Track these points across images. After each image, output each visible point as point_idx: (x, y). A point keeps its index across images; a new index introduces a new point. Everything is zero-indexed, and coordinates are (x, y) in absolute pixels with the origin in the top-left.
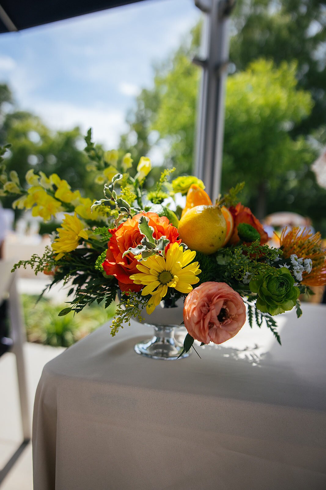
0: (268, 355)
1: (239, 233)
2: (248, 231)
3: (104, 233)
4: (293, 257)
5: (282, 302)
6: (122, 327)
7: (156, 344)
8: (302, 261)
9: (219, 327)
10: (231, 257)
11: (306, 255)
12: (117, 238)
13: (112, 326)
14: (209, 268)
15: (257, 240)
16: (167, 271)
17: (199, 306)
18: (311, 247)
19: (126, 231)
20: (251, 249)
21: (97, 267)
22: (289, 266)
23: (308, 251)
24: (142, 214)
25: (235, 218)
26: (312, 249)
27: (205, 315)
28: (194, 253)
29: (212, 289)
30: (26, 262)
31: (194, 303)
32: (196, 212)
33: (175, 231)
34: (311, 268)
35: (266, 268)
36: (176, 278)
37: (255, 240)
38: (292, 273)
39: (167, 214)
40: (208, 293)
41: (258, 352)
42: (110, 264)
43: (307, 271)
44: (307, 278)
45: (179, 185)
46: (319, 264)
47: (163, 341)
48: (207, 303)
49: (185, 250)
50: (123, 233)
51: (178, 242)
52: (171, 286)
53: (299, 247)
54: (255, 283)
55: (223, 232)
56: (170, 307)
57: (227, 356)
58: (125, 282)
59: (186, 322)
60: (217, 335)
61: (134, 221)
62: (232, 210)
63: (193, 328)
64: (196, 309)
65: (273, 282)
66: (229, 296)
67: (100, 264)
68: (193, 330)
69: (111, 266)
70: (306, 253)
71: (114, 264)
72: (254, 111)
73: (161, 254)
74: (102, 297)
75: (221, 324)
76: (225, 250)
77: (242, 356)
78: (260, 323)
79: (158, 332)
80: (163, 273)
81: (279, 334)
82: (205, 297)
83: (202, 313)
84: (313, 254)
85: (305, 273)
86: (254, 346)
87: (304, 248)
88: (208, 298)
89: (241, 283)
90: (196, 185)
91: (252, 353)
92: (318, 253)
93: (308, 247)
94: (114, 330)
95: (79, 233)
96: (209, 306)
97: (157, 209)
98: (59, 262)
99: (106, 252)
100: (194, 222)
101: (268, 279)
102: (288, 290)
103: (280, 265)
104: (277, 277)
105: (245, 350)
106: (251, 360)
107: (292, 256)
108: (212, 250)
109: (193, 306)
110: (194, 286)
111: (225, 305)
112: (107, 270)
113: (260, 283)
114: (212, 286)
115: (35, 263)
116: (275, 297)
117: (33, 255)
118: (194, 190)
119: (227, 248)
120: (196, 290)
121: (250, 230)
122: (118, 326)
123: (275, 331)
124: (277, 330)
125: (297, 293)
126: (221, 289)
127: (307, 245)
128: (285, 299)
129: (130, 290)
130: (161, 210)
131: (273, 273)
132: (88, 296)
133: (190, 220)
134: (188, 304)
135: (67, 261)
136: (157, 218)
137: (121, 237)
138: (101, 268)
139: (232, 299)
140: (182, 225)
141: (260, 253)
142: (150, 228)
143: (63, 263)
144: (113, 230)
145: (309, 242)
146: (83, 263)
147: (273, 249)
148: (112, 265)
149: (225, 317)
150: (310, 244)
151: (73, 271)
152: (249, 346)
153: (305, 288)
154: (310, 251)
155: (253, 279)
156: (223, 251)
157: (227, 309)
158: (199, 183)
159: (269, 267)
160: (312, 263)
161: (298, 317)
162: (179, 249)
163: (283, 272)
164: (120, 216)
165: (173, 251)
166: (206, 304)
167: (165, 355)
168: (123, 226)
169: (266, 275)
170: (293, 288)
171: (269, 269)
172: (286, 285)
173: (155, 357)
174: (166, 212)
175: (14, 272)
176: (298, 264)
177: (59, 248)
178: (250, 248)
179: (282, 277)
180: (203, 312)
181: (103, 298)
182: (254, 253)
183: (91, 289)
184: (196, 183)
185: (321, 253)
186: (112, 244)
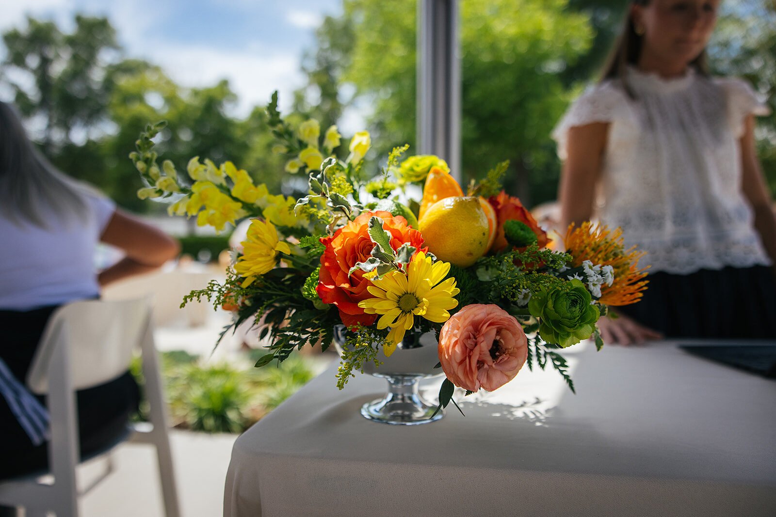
0: (556, 410)
1: (506, 234)
2: (519, 231)
3: (313, 244)
4: (587, 264)
5: (576, 327)
6: (353, 375)
7: (393, 403)
8: (599, 269)
9: (492, 366)
10: (498, 269)
11: (604, 260)
12: (336, 250)
13: (338, 375)
14: (468, 287)
15: (534, 243)
16: (410, 294)
17: (462, 338)
18: (610, 249)
19: (347, 239)
20: (526, 256)
21: (306, 293)
22: (582, 277)
23: (606, 255)
24: (368, 214)
25: (498, 212)
26: (611, 252)
27: (471, 350)
28: (448, 265)
29: (478, 314)
30: (201, 292)
31: (455, 335)
32: (444, 207)
33: (417, 235)
34: (613, 278)
35: (551, 281)
36: (425, 301)
37: (531, 243)
38: (587, 286)
39: (401, 213)
40: (474, 319)
41: (542, 408)
42: (327, 288)
43: (607, 283)
44: (607, 294)
45: (412, 170)
46: (623, 273)
47: (403, 399)
48: (472, 334)
49: (433, 262)
50: (343, 242)
51: (424, 251)
52: (419, 314)
53: (593, 250)
54: (536, 304)
55: (484, 234)
56: (411, 347)
57: (498, 415)
58: (351, 312)
59: (445, 363)
60: (488, 378)
61: (358, 225)
62: (493, 202)
63: (456, 370)
64: (458, 342)
65: (561, 299)
66: (502, 321)
67: (311, 289)
68: (456, 373)
69: (328, 290)
70: (603, 258)
71: (332, 287)
72: (503, 45)
73: (402, 269)
74: (316, 337)
75: (494, 362)
76: (488, 260)
77: (519, 413)
78: (543, 363)
79: (394, 386)
80: (404, 296)
81: (570, 378)
82: (470, 325)
83: (466, 348)
84: (614, 259)
85: (603, 286)
86: (534, 401)
87: (600, 252)
88: (473, 326)
89: (514, 306)
90: (437, 168)
91: (533, 410)
92: (620, 257)
93: (606, 250)
94: (341, 380)
95: (275, 246)
96: (476, 338)
97: (386, 205)
98: (248, 290)
99: (317, 271)
100: (442, 223)
101: (554, 296)
102: (584, 310)
103: (568, 277)
104: (567, 293)
105: (522, 406)
106: (532, 419)
107: (585, 263)
108: (469, 260)
109: (454, 340)
110: (452, 312)
111: (498, 335)
112: (324, 296)
113: (543, 303)
114: (478, 309)
115: (212, 292)
116: (566, 321)
117: (210, 282)
118: (436, 176)
119: (491, 256)
120: (456, 317)
121: (522, 229)
122: (347, 374)
123: (565, 373)
124: (569, 371)
125: (596, 314)
126: (491, 313)
127: (605, 246)
128: (580, 323)
129: (358, 323)
130: (392, 207)
131: (561, 287)
132: (296, 337)
133: (437, 220)
134: (445, 338)
135: (258, 288)
136: (390, 219)
137: (340, 248)
138: (312, 295)
139: (507, 326)
140: (425, 227)
141: (539, 260)
142: (386, 233)
143: (254, 291)
144: (326, 239)
145: (607, 242)
146: (281, 290)
147: (558, 253)
148: (330, 289)
149: (499, 353)
150: (608, 245)
151: (269, 302)
152: (526, 400)
153: (605, 308)
154: (608, 255)
155: (534, 298)
156: (485, 262)
157: (501, 340)
158: (441, 164)
159: (555, 279)
160: (613, 271)
161: (598, 350)
162: (425, 261)
163: (574, 286)
164: (335, 218)
165: (417, 263)
166: (472, 336)
167: (406, 418)
168: (341, 232)
169: (551, 290)
170: (590, 307)
171: (555, 282)
172: (580, 304)
173: (393, 422)
174: (400, 209)
175: (183, 307)
176: (594, 273)
177: (248, 269)
178: (524, 254)
179: (573, 292)
180: (468, 346)
181: (319, 338)
182: (531, 261)
183: (300, 327)
184: (436, 165)
185: (625, 257)
186: (327, 259)
